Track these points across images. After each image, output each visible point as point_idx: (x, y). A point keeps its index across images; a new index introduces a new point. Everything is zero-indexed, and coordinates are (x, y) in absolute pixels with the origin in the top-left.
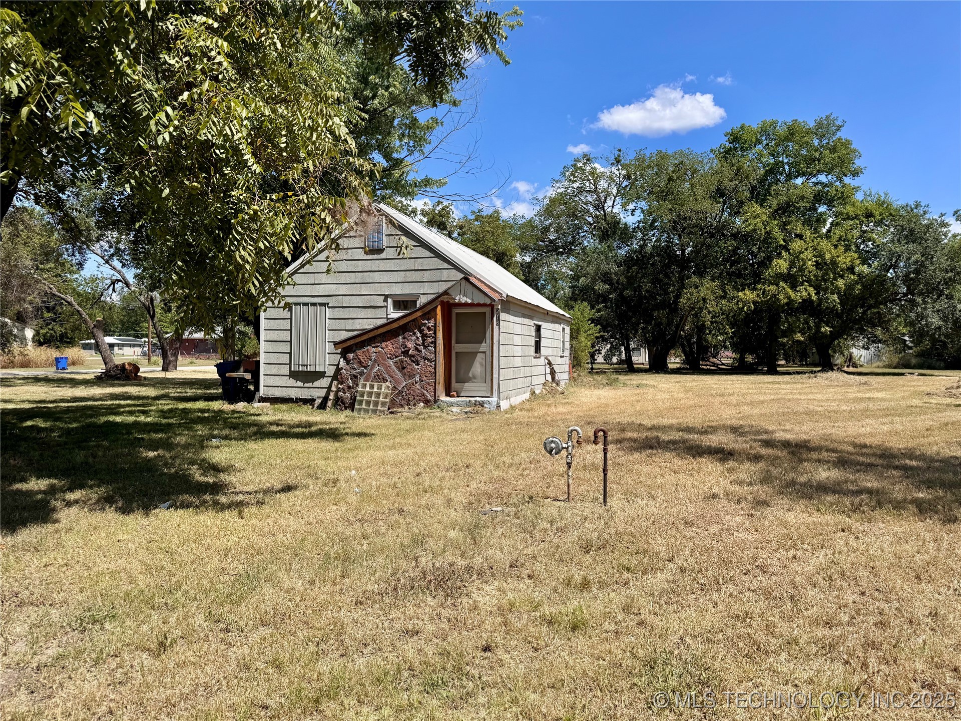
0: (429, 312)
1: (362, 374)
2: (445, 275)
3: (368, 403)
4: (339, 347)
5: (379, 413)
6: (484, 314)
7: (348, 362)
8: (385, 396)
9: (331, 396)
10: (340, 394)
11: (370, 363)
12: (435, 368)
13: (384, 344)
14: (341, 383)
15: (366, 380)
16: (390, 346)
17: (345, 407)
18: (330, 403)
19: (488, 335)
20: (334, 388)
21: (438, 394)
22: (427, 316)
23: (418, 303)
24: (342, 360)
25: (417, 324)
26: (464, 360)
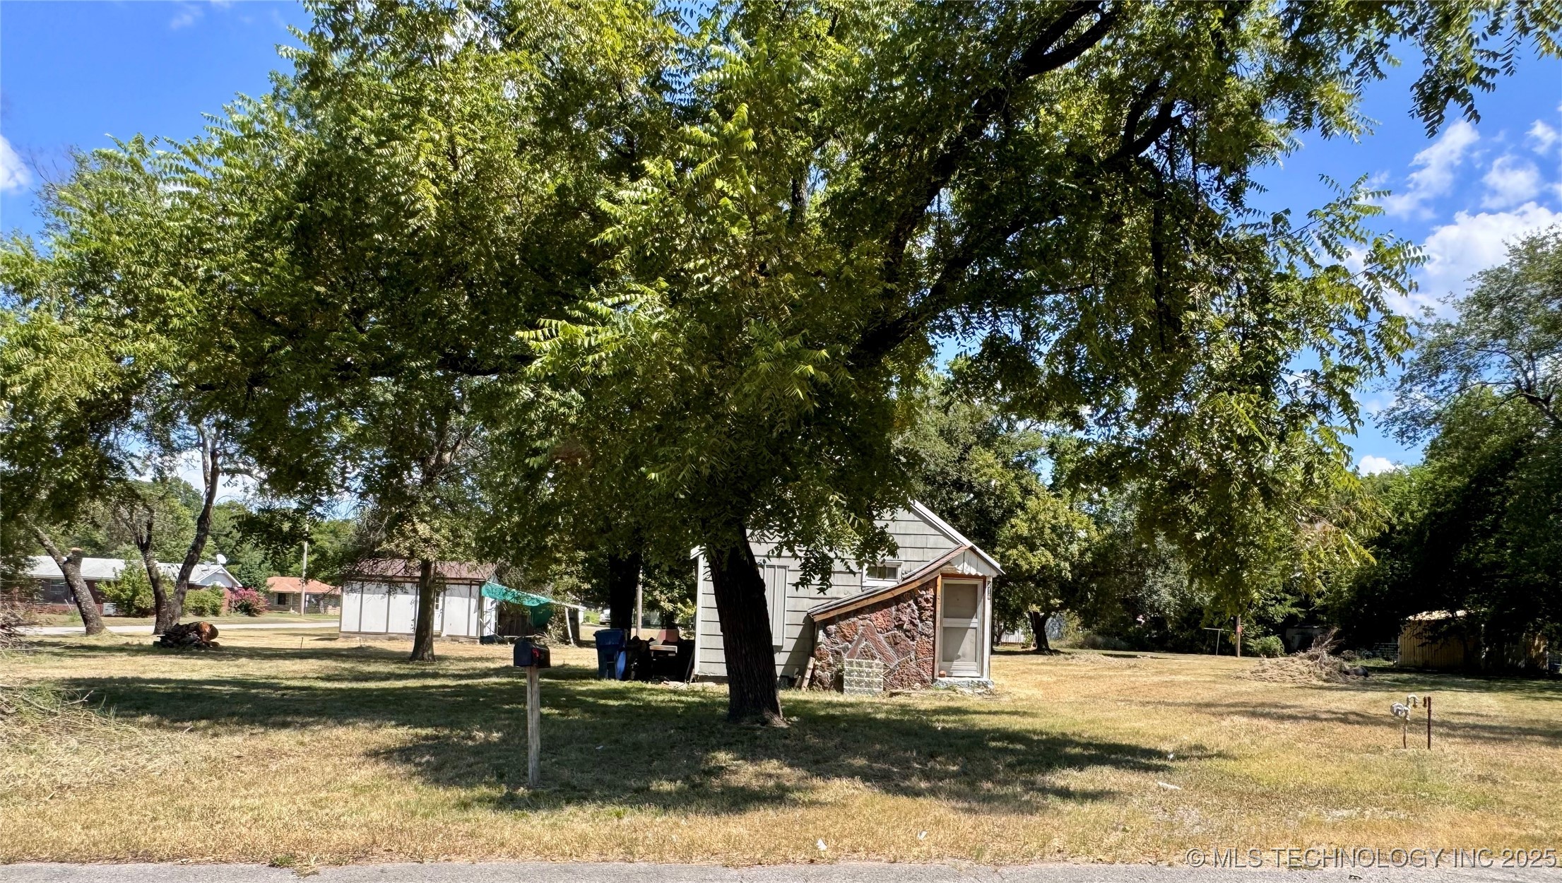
0: (927, 583)
1: (846, 649)
3: (858, 683)
4: (817, 619)
5: (875, 694)
6: (976, 586)
7: (828, 635)
8: (877, 675)
9: (808, 675)
10: (818, 672)
11: (856, 637)
12: (934, 645)
13: (873, 616)
14: (820, 659)
15: (851, 656)
16: (881, 619)
17: (825, 688)
18: (806, 683)
19: (980, 609)
20: (811, 666)
21: (936, 673)
22: (925, 586)
23: (900, 570)
24: (821, 632)
25: (913, 595)
26: (953, 636)
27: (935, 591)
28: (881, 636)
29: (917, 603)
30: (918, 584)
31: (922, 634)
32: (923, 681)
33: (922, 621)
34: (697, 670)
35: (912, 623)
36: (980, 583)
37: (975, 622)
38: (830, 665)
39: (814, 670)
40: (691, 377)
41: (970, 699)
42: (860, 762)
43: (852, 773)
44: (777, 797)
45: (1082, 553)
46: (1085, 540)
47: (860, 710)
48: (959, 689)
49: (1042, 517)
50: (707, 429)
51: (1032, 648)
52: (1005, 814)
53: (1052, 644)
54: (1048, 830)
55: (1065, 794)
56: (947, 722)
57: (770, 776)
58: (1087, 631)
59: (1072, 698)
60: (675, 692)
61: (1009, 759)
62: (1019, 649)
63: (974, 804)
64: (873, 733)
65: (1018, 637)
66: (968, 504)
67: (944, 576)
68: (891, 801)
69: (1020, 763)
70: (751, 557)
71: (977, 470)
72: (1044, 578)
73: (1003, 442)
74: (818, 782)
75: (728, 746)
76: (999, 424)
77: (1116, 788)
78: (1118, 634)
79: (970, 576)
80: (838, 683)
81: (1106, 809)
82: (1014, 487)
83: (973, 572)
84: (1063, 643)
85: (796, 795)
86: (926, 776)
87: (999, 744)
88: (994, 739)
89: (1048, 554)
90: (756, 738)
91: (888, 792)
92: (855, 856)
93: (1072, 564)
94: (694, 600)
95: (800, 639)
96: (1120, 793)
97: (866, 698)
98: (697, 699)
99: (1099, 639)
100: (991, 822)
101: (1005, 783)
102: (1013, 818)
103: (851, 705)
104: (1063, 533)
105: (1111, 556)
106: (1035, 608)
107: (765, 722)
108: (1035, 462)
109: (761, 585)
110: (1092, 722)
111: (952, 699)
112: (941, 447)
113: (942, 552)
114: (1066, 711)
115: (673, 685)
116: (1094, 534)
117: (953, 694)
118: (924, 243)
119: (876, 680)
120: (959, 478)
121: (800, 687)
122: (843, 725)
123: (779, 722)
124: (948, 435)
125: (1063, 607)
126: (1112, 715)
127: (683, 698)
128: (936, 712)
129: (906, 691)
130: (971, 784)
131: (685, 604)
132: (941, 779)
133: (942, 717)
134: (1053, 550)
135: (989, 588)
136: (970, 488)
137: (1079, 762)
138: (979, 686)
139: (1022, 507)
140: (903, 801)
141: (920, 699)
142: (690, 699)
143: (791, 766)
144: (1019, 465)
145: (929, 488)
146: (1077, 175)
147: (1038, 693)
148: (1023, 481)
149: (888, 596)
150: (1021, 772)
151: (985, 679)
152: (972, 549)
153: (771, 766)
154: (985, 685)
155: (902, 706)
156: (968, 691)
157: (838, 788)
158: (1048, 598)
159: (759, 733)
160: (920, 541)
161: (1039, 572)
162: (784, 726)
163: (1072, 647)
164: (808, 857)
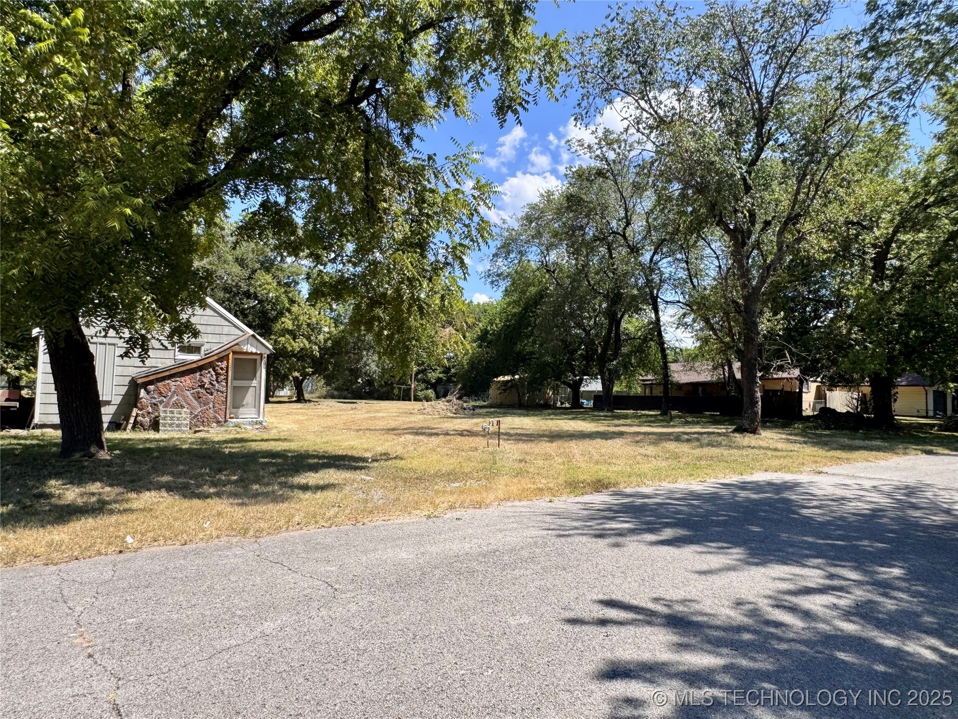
0: (223, 357)
1: (161, 402)
3: (171, 425)
4: (139, 381)
5: (184, 432)
6: (256, 360)
7: (148, 392)
8: (185, 419)
9: (132, 420)
10: (139, 418)
11: (170, 394)
12: (226, 398)
13: (183, 379)
14: (141, 410)
15: (165, 406)
16: (189, 381)
17: (145, 430)
18: (130, 426)
19: (258, 375)
20: (134, 414)
21: (228, 416)
22: (221, 360)
23: (203, 348)
24: (142, 391)
25: (211, 365)
26: (239, 392)
27: (228, 363)
28: (188, 393)
29: (214, 370)
30: (216, 358)
31: (218, 391)
32: (218, 422)
33: (218, 382)
34: (36, 420)
35: (211, 383)
36: (258, 357)
37: (254, 383)
38: (149, 413)
39: (136, 417)
40: (27, 201)
41: (250, 432)
42: (166, 479)
43: (159, 487)
44: (99, 508)
45: (326, 341)
46: (328, 333)
47: (171, 443)
48: (243, 426)
49: (301, 318)
50: (42, 240)
51: (295, 399)
52: (266, 504)
53: (307, 396)
54: (292, 511)
55: (305, 488)
56: (233, 448)
57: (93, 494)
58: (329, 388)
59: (316, 429)
60: (15, 437)
61: (272, 469)
62: (286, 399)
63: (246, 500)
64: (178, 458)
65: (286, 392)
66: (254, 307)
67: (234, 353)
68: (187, 503)
69: (279, 471)
70: (83, 336)
71: (260, 286)
72: (303, 355)
73: (277, 269)
74: (133, 495)
75: (57, 475)
76: (275, 258)
77: (336, 482)
78: (347, 390)
79: (252, 353)
80: (155, 425)
81: (330, 494)
82: (283, 297)
83: (254, 351)
84: (314, 396)
85: (114, 506)
86: (214, 484)
87: (266, 460)
88: (263, 457)
89: (305, 341)
90: (84, 467)
91: (185, 497)
92: (156, 544)
93: (319, 347)
94: (35, 365)
95: (126, 396)
96: (339, 484)
97: (176, 435)
98: (35, 442)
99: (336, 393)
100: (255, 510)
101: (268, 484)
102: (271, 506)
103: (165, 440)
104: (314, 328)
105: (343, 344)
106: (296, 374)
107: (92, 456)
108: (297, 283)
109: (90, 358)
110: (327, 443)
111: (238, 433)
112: (236, 269)
113: (233, 337)
114: (311, 437)
115: (13, 432)
116: (333, 329)
117: (239, 430)
118: (220, 134)
119: (185, 422)
120: (248, 290)
121: (125, 429)
122: (155, 454)
123: (104, 455)
124: (241, 262)
125: (313, 373)
126: (338, 438)
127: (22, 442)
128: (226, 442)
129: (206, 429)
130: (246, 487)
131: (29, 371)
132: (224, 486)
133: (230, 445)
134: (308, 338)
135: (264, 361)
136: (256, 297)
137: (315, 468)
138: (256, 423)
139: (289, 311)
140: (196, 503)
141: (215, 434)
142: (28, 442)
143: (111, 485)
144: (288, 285)
145: (227, 295)
146: (320, 110)
147: (295, 427)
148: (290, 295)
149: (194, 366)
150: (279, 477)
151: (261, 419)
152: (253, 336)
153: (95, 487)
154: (261, 423)
155: (202, 439)
156: (249, 427)
157: (148, 497)
158: (304, 368)
159: (86, 464)
160: (218, 330)
161: (298, 352)
162: (108, 458)
163: (319, 398)
164: (118, 549)
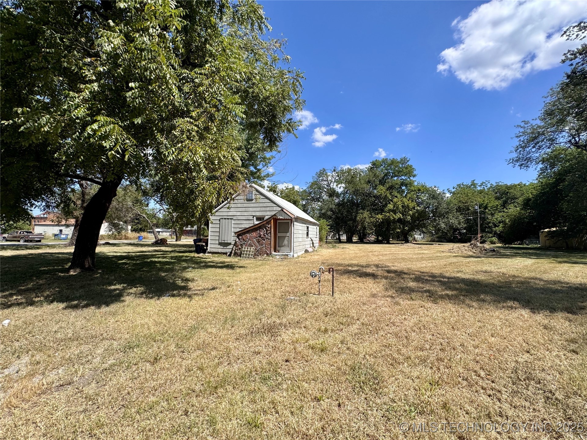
0: (269, 222)
1: (244, 244)
2: (275, 209)
3: (246, 254)
4: (236, 234)
6: (288, 222)
7: (239, 239)
9: (233, 252)
10: (236, 251)
12: (271, 242)
13: (252, 233)
14: (237, 247)
15: (246, 246)
16: (255, 234)
17: (238, 256)
19: (290, 230)
20: (234, 249)
21: (272, 251)
23: (265, 218)
25: (264, 226)
26: (281, 239)
27: (271, 224)
28: (255, 240)
29: (266, 228)
30: (265, 222)
31: (267, 238)
32: (267, 254)
33: (267, 234)
34: (209, 250)
35: (264, 235)
37: (288, 234)
38: (240, 249)
67: (276, 219)
79: (285, 219)
80: (241, 254)
119: (252, 253)
160: (271, 209)
